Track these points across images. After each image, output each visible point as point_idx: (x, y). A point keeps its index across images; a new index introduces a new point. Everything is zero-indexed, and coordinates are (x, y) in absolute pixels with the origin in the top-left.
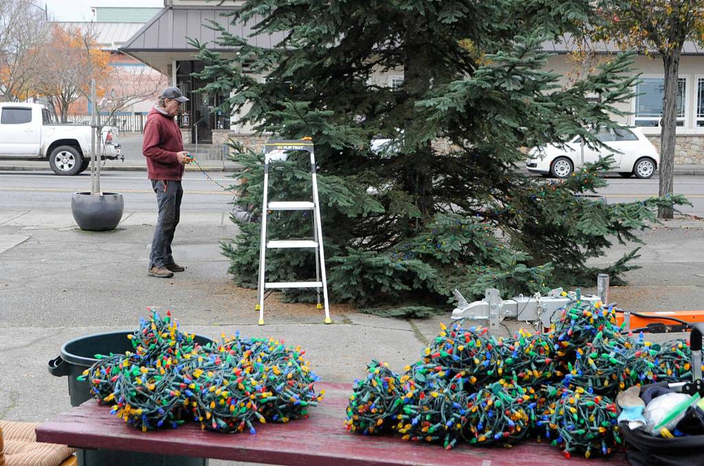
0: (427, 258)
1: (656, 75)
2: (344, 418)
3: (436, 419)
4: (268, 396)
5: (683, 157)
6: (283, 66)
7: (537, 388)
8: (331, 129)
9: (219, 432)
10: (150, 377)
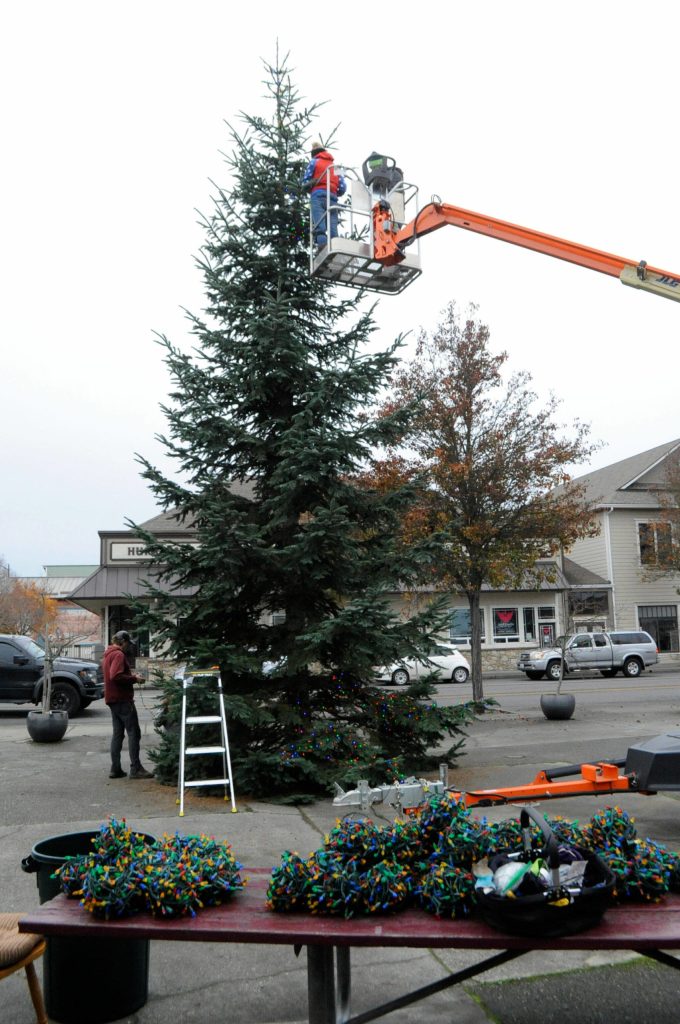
0: (309, 756)
1: (464, 607)
2: (263, 898)
3: (337, 895)
4: (204, 884)
5: (487, 667)
6: (195, 613)
7: (411, 864)
8: (233, 659)
9: (168, 918)
10: (112, 874)
